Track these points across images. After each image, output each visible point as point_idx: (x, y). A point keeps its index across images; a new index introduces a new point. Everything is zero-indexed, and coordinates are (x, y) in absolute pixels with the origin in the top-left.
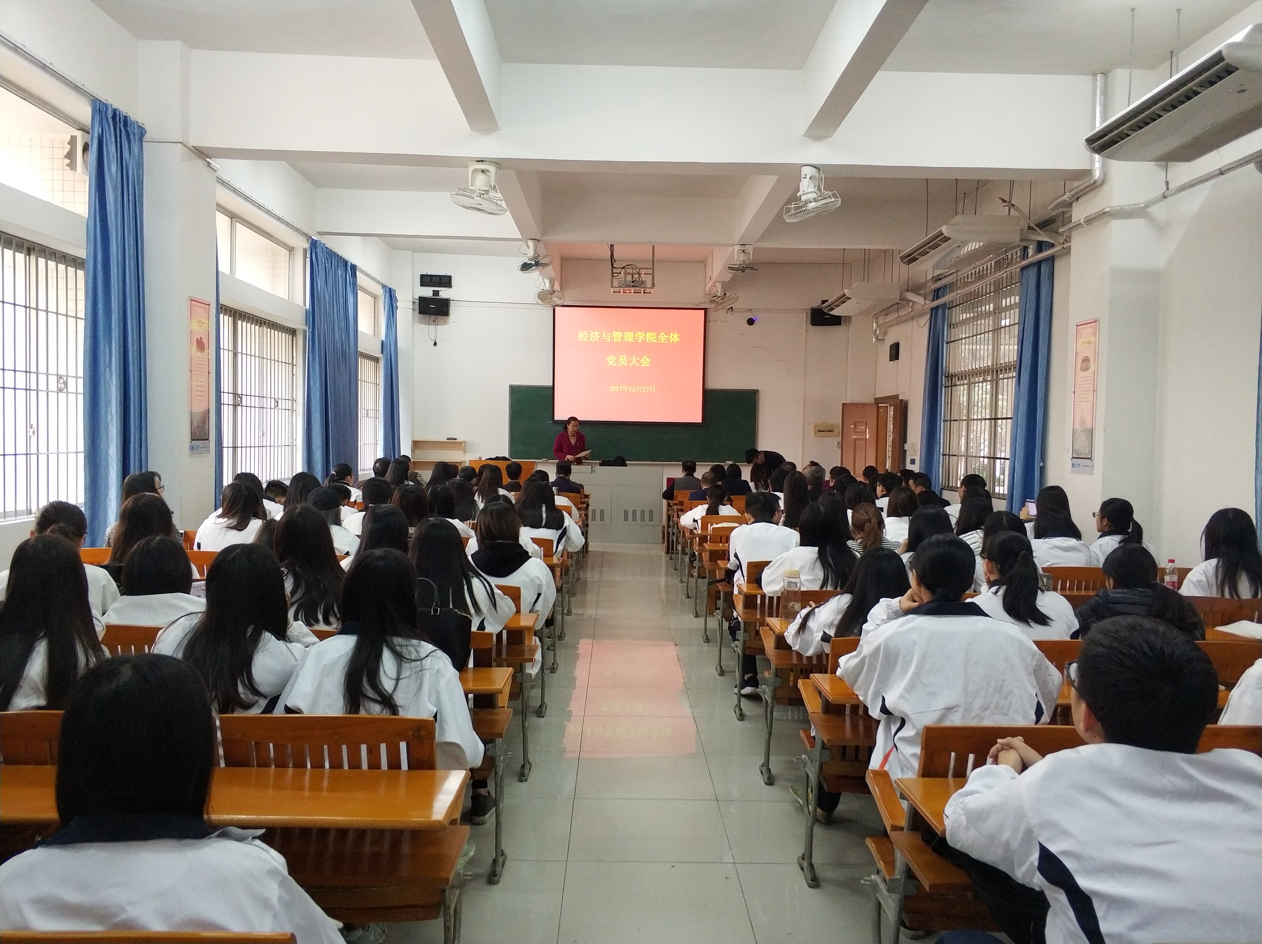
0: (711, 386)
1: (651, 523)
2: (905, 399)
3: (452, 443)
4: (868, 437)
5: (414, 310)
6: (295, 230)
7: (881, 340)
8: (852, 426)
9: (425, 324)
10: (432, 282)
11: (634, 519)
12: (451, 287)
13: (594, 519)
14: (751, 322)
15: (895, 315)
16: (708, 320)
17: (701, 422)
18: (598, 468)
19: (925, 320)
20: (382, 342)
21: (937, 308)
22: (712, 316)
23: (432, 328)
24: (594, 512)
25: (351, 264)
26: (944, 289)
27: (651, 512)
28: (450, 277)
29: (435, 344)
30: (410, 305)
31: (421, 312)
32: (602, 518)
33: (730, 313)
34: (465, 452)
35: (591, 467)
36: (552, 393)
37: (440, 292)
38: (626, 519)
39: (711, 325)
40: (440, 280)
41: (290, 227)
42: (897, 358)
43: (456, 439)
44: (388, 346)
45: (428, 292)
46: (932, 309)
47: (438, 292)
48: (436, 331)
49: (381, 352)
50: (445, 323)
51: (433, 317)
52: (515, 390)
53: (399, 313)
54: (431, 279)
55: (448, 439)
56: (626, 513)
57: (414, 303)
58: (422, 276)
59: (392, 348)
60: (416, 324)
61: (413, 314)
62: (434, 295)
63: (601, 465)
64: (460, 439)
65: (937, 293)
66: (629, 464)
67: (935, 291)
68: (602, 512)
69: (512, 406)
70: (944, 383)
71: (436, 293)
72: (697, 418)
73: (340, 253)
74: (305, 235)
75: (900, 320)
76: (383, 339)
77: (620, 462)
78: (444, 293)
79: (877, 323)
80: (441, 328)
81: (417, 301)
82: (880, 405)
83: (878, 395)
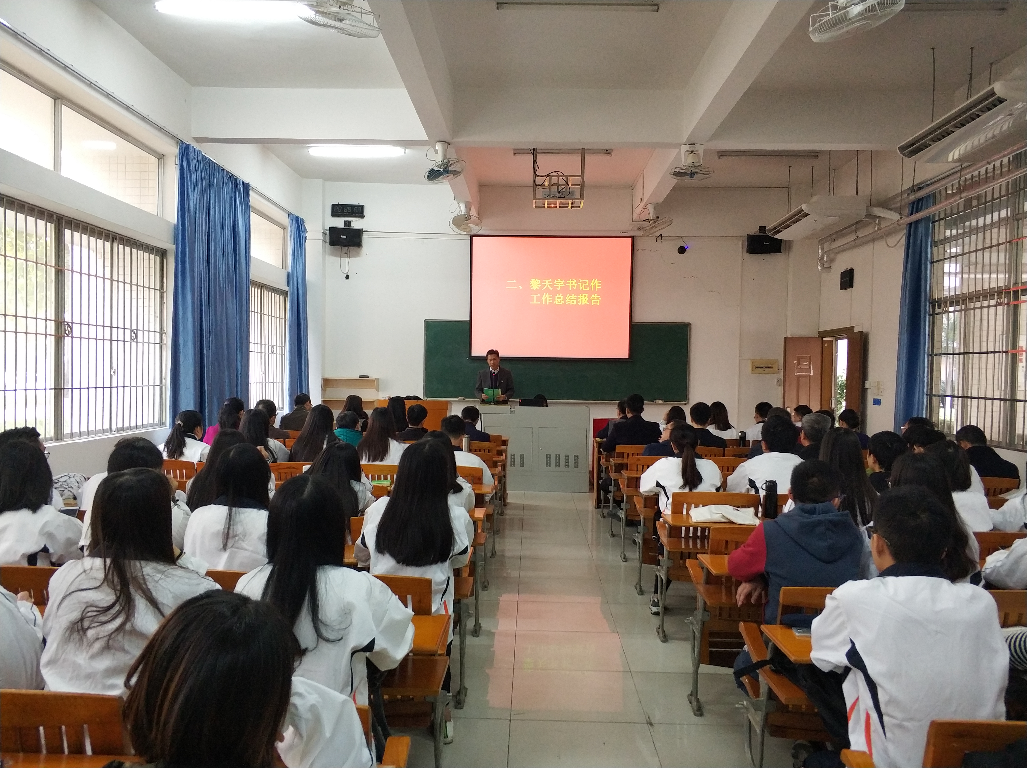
0: (640, 318)
1: (576, 469)
2: (865, 331)
3: (365, 380)
4: (812, 374)
5: (326, 242)
6: (157, 129)
7: (827, 268)
8: (795, 362)
9: (336, 256)
10: (343, 212)
11: (558, 465)
12: (363, 217)
13: (513, 464)
14: (682, 250)
15: (853, 237)
16: (635, 249)
17: (628, 357)
18: (519, 410)
19: (900, 239)
20: (288, 273)
21: (917, 222)
22: (640, 244)
23: (344, 260)
24: (513, 456)
25: (243, 182)
26: (927, 201)
27: (576, 457)
28: (362, 207)
29: (347, 277)
30: (321, 236)
31: (331, 244)
32: (522, 464)
33: (659, 240)
34: (378, 390)
35: (509, 407)
36: (469, 327)
37: (352, 222)
38: (548, 464)
39: (639, 254)
40: (352, 210)
41: (147, 122)
42: (851, 286)
43: (368, 377)
44: (295, 279)
45: (339, 222)
46: (910, 224)
47: (350, 222)
48: (348, 263)
49: (287, 285)
50: (358, 255)
51: (345, 249)
52: (430, 325)
53: (308, 245)
54: (343, 209)
55: (360, 377)
56: (548, 457)
57: (325, 234)
58: (333, 206)
59: (300, 281)
60: (327, 257)
61: (324, 247)
62: (346, 225)
63: (521, 404)
64: (373, 376)
65: (916, 206)
66: (551, 403)
67: (914, 203)
68: (522, 457)
69: (427, 342)
70: (928, 310)
71: (348, 223)
72: (622, 352)
73: (228, 167)
74: (173, 137)
75: (858, 241)
76: (290, 270)
77: (540, 401)
78: (356, 223)
79: (822, 249)
80: (354, 261)
81: (328, 232)
82: (824, 339)
83: (825, 327)
